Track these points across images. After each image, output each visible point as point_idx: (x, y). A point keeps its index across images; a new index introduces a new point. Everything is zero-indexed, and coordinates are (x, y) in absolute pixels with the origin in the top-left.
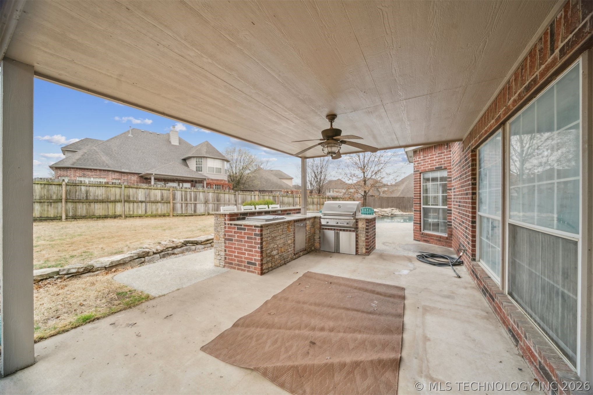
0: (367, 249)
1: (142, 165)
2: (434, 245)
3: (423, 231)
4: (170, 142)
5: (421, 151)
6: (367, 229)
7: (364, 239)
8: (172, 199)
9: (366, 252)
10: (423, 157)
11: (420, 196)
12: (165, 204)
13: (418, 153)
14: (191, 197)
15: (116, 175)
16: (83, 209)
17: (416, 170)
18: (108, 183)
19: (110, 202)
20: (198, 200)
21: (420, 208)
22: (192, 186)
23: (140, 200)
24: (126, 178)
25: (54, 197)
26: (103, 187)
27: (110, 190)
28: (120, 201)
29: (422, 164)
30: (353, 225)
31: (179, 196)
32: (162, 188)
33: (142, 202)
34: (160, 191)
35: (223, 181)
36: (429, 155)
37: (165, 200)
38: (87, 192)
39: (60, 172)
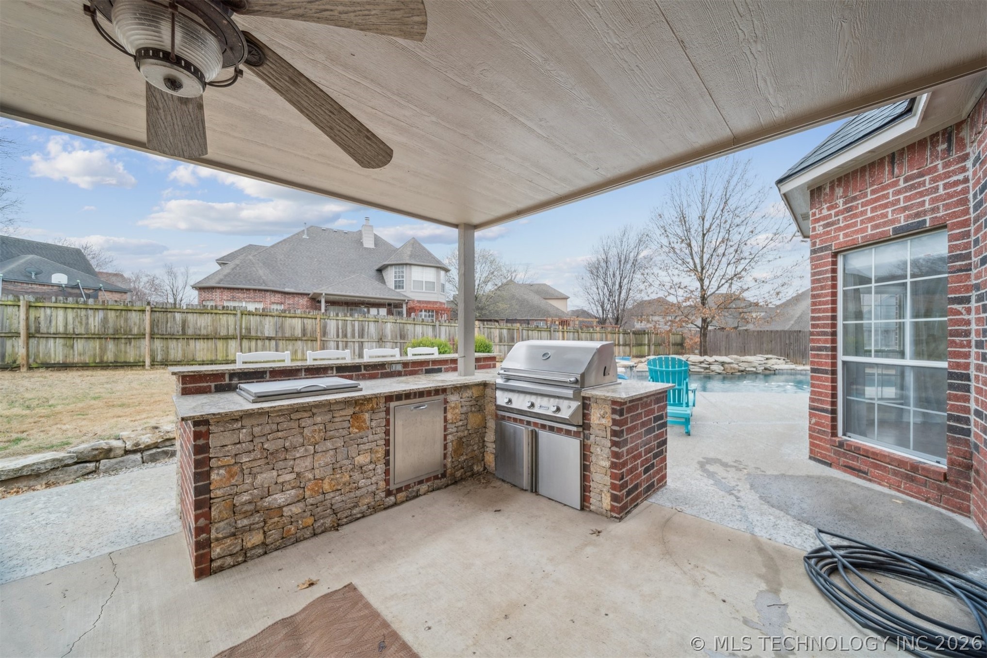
0: (615, 498)
1: (315, 280)
2: (886, 490)
3: (844, 434)
4: (362, 244)
5: (839, 185)
6: (614, 433)
7: (607, 464)
8: (319, 334)
9: (613, 509)
10: (845, 203)
11: (834, 326)
12: (309, 342)
13: (826, 194)
14: (353, 330)
15: (278, 298)
16: (178, 351)
17: (818, 247)
18: (216, 307)
19: (220, 339)
20: (366, 336)
21: (834, 365)
22: (390, 313)
23: (267, 335)
24: (291, 302)
25: (135, 331)
26: (208, 313)
27: (220, 319)
28: (234, 338)
29: (841, 225)
30: (572, 416)
31: (332, 328)
32: (303, 315)
33: (270, 339)
34: (300, 319)
35: (438, 304)
36: (869, 190)
37: (309, 335)
38: (184, 323)
39: (206, 295)
